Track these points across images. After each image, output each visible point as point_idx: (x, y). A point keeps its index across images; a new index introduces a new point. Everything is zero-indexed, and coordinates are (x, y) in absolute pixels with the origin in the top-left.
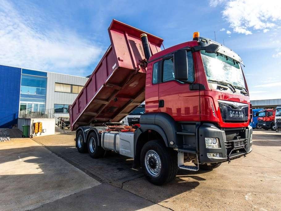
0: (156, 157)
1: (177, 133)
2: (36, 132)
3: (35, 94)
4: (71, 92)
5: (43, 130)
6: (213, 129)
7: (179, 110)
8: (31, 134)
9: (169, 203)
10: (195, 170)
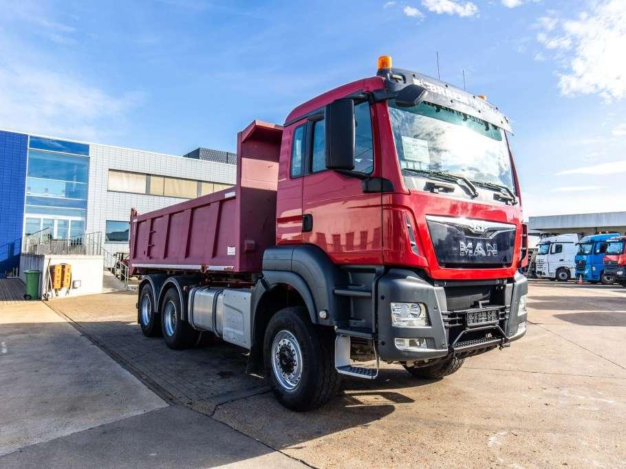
0: (293, 348)
1: (336, 291)
2: (55, 287)
3: (62, 196)
4: (148, 193)
5: (74, 283)
6: (412, 283)
7: (336, 237)
8: (44, 292)
9: (308, 449)
10: (370, 377)
